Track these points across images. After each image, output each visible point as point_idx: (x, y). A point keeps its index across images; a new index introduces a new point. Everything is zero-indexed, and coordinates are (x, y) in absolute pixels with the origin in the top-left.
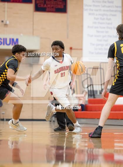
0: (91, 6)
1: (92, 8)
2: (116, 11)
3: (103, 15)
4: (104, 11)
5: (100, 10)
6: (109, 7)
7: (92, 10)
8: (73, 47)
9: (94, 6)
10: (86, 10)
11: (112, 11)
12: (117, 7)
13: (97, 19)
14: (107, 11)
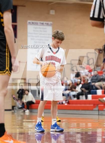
0: (32, 34)
1: (33, 35)
2: (48, 37)
3: (40, 40)
4: (41, 37)
5: (38, 37)
6: (44, 34)
7: (33, 36)
8: (21, 61)
9: (34, 33)
10: (30, 36)
11: (46, 37)
12: (49, 34)
13: (36, 42)
14: (43, 37)
